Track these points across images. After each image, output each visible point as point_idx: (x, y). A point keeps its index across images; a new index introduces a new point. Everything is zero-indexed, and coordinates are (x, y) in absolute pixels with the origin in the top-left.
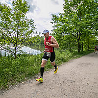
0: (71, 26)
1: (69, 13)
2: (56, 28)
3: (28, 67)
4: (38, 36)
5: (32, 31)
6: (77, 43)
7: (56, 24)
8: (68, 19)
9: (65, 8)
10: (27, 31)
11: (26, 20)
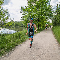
0: (33, 14)
1: (31, 6)
2: (24, 16)
3: (6, 44)
4: (12, 21)
5: (7, 18)
6: (37, 24)
7: (23, 13)
8: (31, 10)
9: (29, 3)
10: (4, 18)
11: (2, 10)
